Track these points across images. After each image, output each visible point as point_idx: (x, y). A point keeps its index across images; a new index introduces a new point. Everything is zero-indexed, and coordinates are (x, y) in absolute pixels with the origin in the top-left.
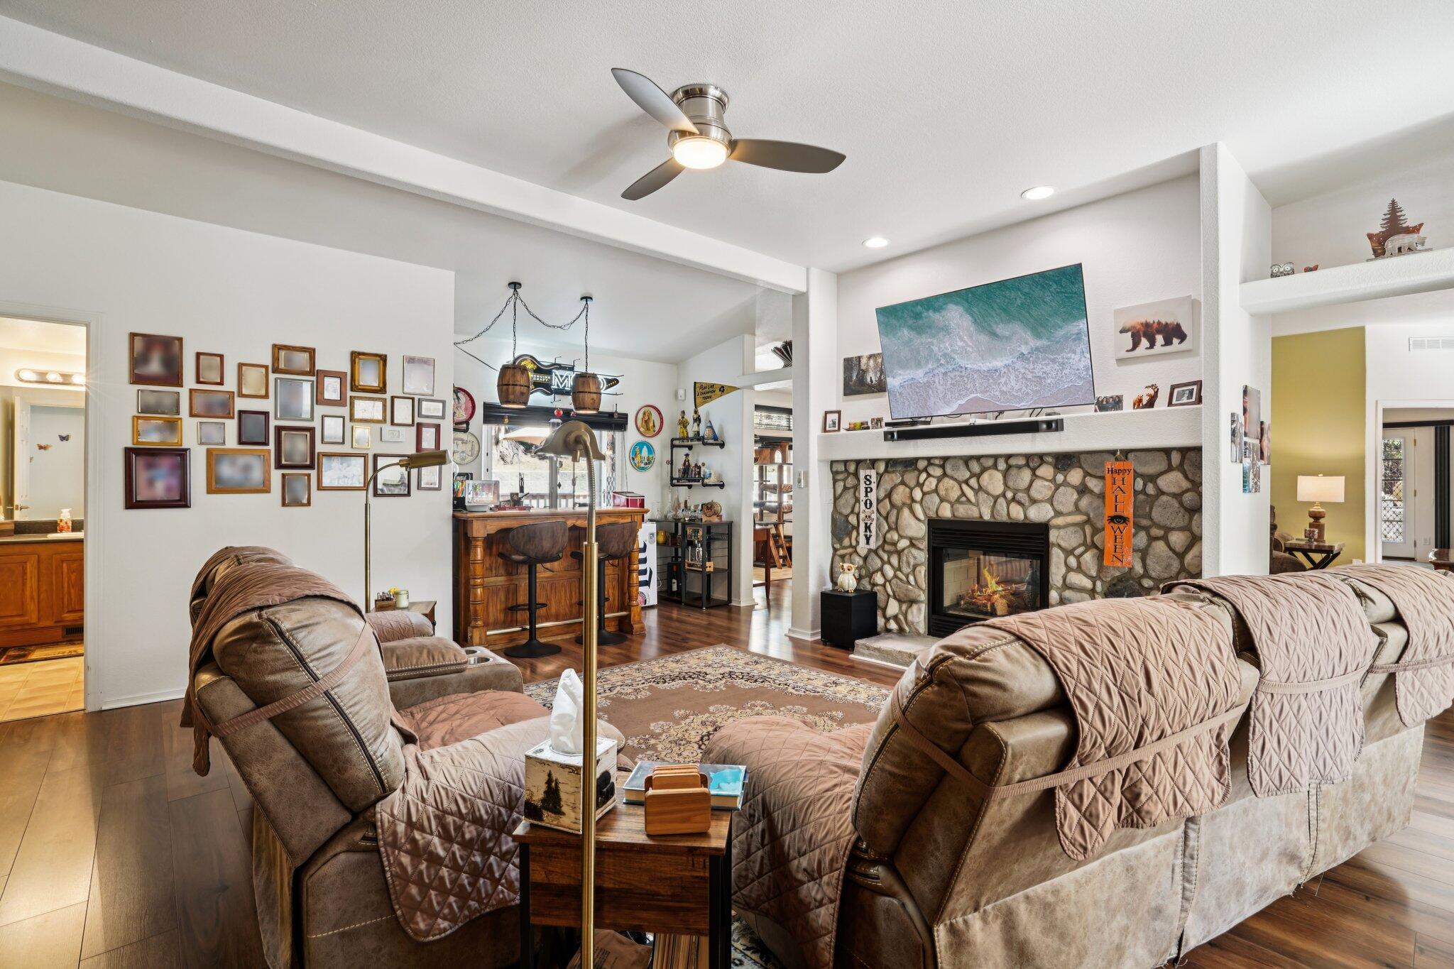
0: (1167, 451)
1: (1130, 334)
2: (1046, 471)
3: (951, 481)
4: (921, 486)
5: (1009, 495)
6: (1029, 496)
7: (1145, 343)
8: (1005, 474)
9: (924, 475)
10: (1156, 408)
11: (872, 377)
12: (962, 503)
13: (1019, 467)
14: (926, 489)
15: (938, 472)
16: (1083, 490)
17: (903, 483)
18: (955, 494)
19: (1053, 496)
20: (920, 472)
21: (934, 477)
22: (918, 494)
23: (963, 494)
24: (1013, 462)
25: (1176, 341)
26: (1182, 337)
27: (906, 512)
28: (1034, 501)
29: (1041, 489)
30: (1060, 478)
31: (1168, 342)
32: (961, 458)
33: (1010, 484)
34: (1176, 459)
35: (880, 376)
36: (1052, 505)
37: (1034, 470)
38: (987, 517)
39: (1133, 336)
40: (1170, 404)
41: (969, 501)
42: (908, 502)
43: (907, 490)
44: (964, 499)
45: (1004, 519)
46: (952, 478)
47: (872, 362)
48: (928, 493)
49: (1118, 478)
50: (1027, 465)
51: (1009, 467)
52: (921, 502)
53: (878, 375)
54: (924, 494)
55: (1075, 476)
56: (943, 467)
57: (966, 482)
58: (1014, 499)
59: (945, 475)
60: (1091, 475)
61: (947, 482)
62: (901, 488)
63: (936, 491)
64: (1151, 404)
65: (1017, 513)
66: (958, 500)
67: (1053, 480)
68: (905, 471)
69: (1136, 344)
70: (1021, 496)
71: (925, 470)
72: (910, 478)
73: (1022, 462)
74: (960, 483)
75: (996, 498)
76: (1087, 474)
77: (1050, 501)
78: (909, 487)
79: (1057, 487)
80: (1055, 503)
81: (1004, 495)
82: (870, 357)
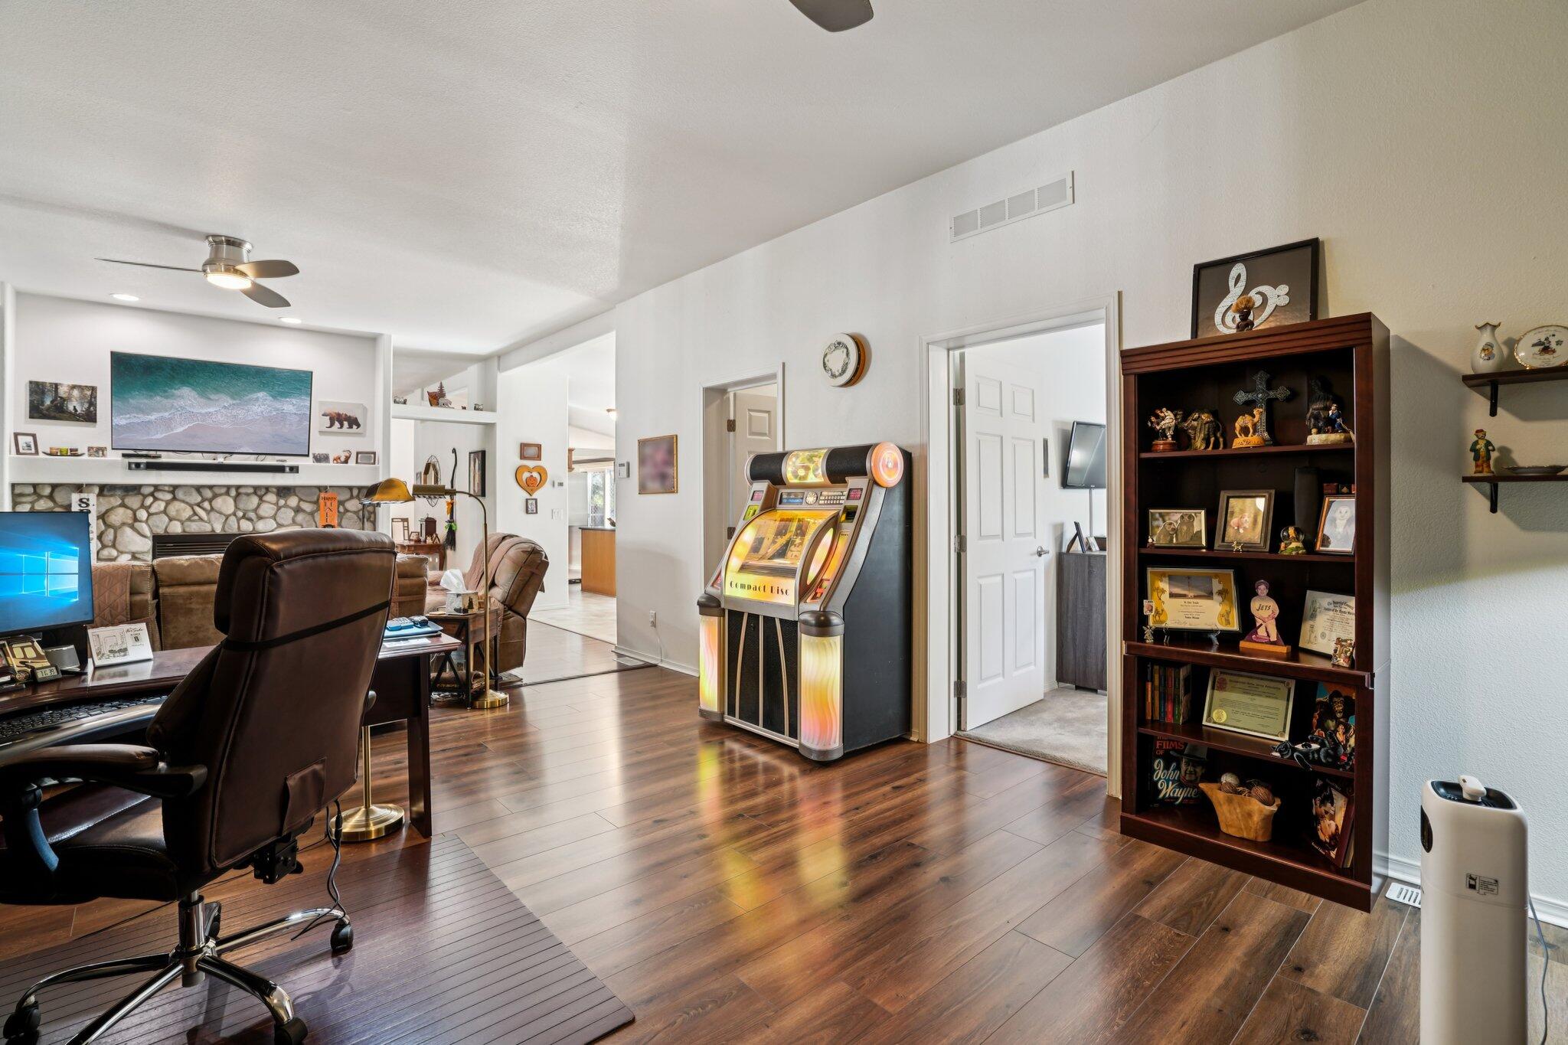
0: (350, 488)
1: (328, 417)
2: (271, 497)
3: (183, 505)
4: (147, 508)
5: (240, 514)
6: (257, 514)
7: (337, 424)
8: (235, 499)
9: (150, 500)
10: (349, 464)
11: (75, 405)
12: (194, 521)
13: (248, 495)
14: (152, 510)
15: (169, 496)
16: (298, 510)
17: (123, 505)
18: (188, 512)
19: (276, 514)
20: (145, 497)
21: (162, 500)
22: (143, 514)
23: (195, 514)
24: (242, 490)
25: (355, 427)
26: (358, 426)
27: (128, 531)
28: (260, 518)
29: (267, 509)
30: (282, 502)
31: (350, 427)
32: (192, 486)
33: (241, 506)
34: (355, 492)
35: (89, 407)
36: (275, 520)
37: (261, 498)
38: (218, 530)
39: (330, 419)
40: (357, 462)
41: (201, 519)
42: (130, 521)
43: (129, 512)
44: (196, 518)
45: (235, 531)
46: (183, 501)
47: (76, 393)
48: (156, 514)
49: (328, 503)
50: (255, 493)
51: (238, 494)
52: (146, 521)
53: (86, 406)
54: (150, 515)
55: (293, 501)
56: (173, 492)
57: (198, 505)
58: (244, 517)
59: (175, 498)
60: (304, 501)
61: (177, 505)
62: (121, 510)
63: (165, 512)
64: (346, 462)
65: (246, 526)
66: (189, 519)
67: (277, 504)
68: (125, 496)
69: (332, 425)
70: (252, 515)
71: (152, 494)
72: (134, 501)
73: (251, 490)
74: (191, 506)
75: (227, 517)
76: (301, 500)
77: (274, 517)
78: (131, 509)
79: (279, 508)
80: (278, 519)
81: (234, 514)
82: (74, 387)
